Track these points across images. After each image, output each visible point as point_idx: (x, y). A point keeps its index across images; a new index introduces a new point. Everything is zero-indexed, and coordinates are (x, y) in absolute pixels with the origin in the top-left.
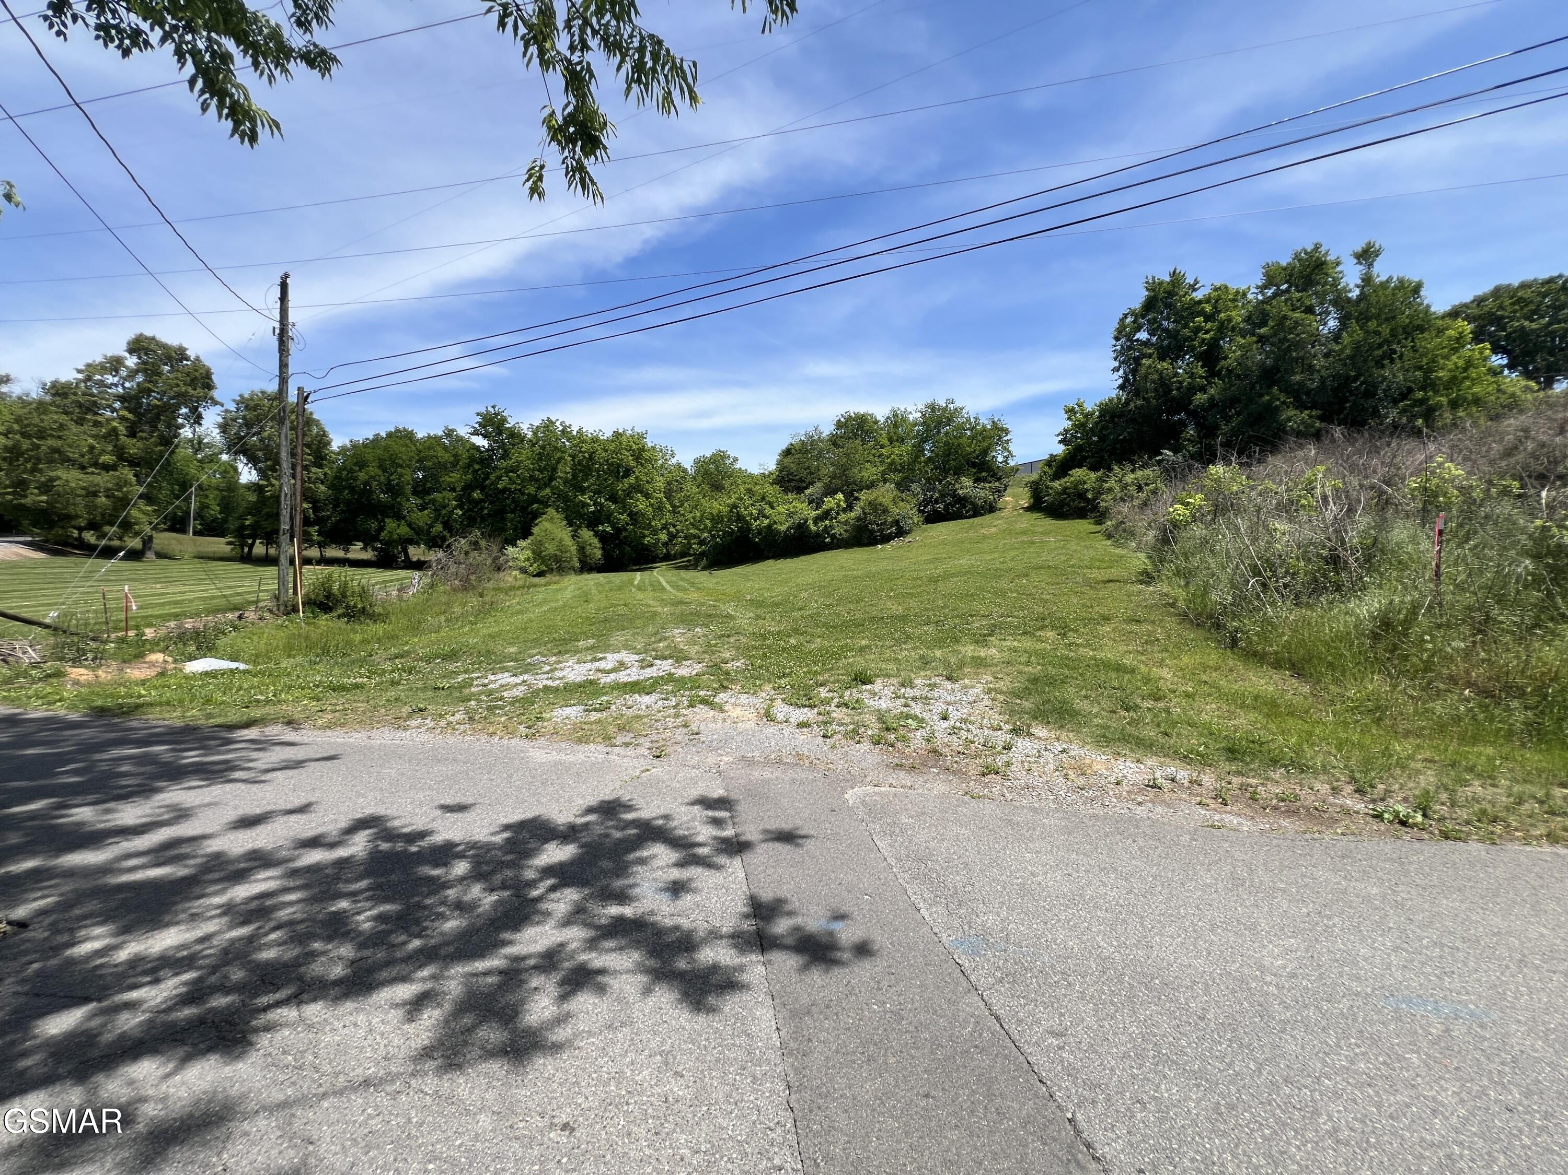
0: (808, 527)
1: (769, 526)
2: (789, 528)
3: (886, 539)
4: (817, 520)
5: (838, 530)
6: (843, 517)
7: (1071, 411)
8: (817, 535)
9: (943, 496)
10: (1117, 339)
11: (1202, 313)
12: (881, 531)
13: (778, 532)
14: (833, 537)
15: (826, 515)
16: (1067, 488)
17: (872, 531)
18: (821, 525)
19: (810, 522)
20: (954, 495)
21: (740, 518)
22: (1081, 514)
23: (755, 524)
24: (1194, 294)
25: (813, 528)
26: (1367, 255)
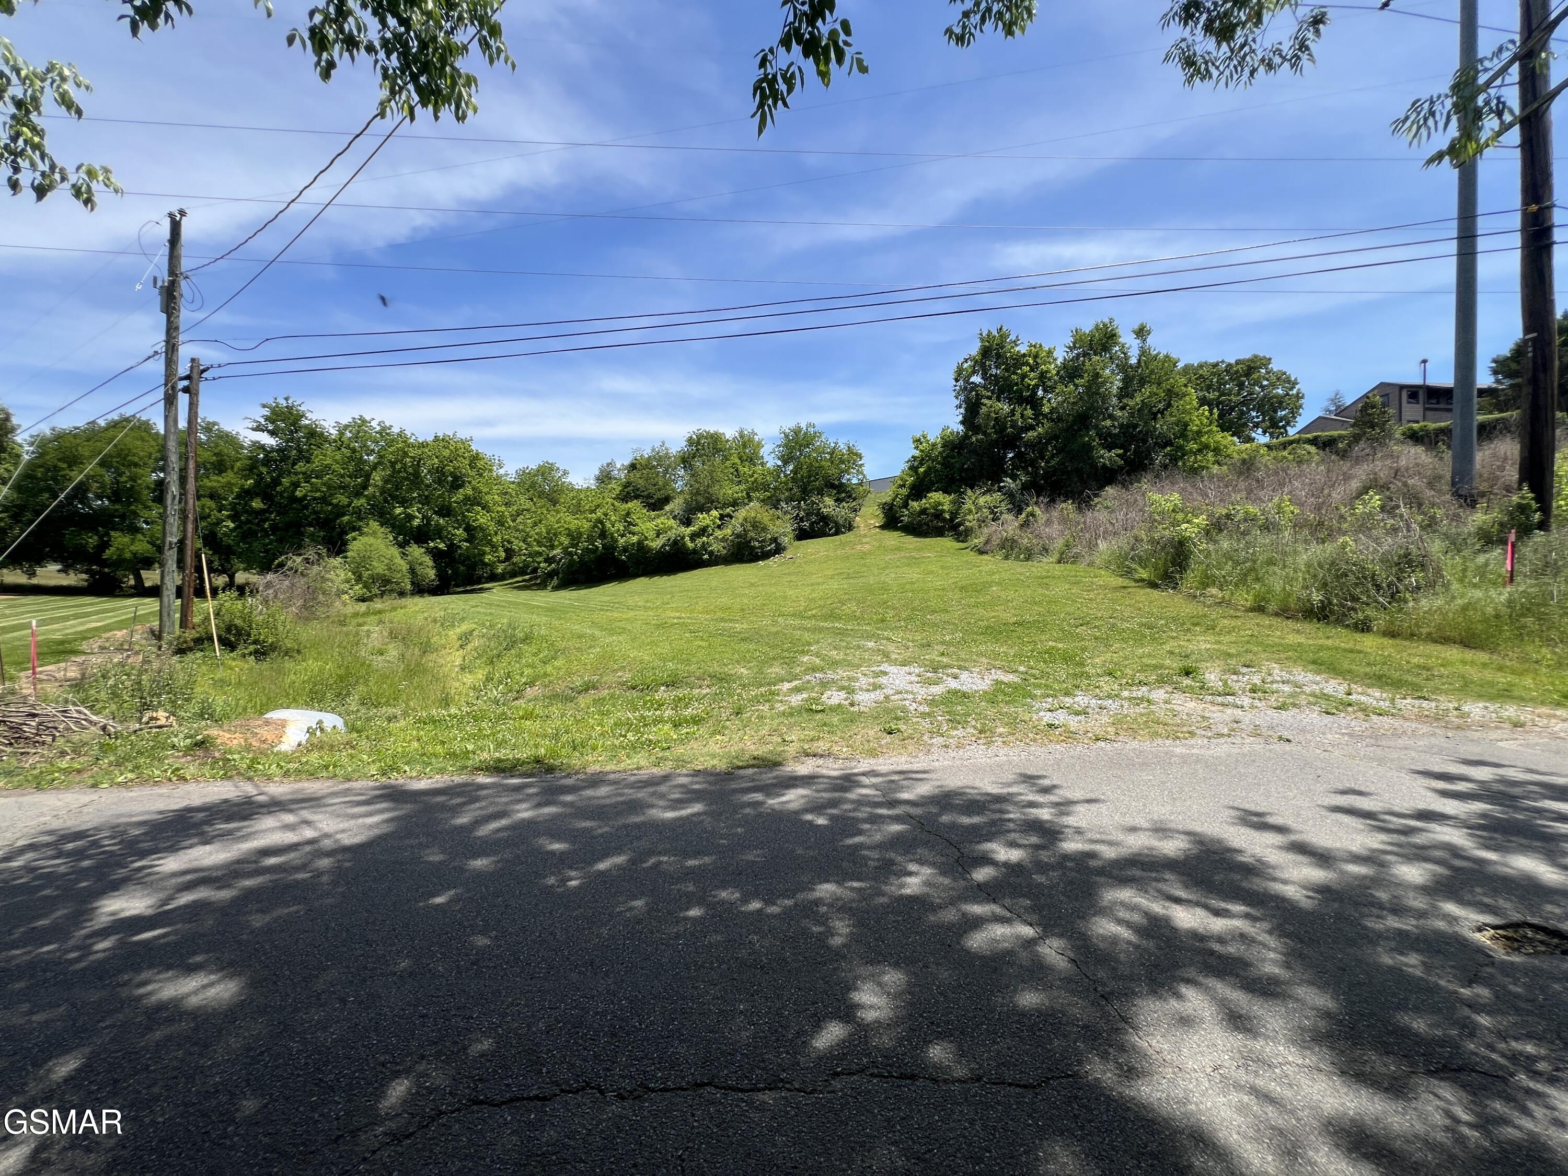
0: (684, 544)
1: (640, 543)
2: (664, 545)
3: (766, 556)
4: (693, 537)
5: (716, 547)
6: (719, 534)
7: (918, 441)
8: (695, 551)
9: (808, 514)
10: (957, 380)
11: (1027, 364)
12: (762, 547)
13: (650, 550)
14: (711, 553)
15: (703, 531)
16: (926, 509)
17: (754, 548)
18: (699, 541)
19: (687, 538)
20: (818, 513)
21: (603, 534)
22: (940, 533)
23: (622, 541)
24: (1017, 349)
25: (690, 545)
26: (1141, 333)
